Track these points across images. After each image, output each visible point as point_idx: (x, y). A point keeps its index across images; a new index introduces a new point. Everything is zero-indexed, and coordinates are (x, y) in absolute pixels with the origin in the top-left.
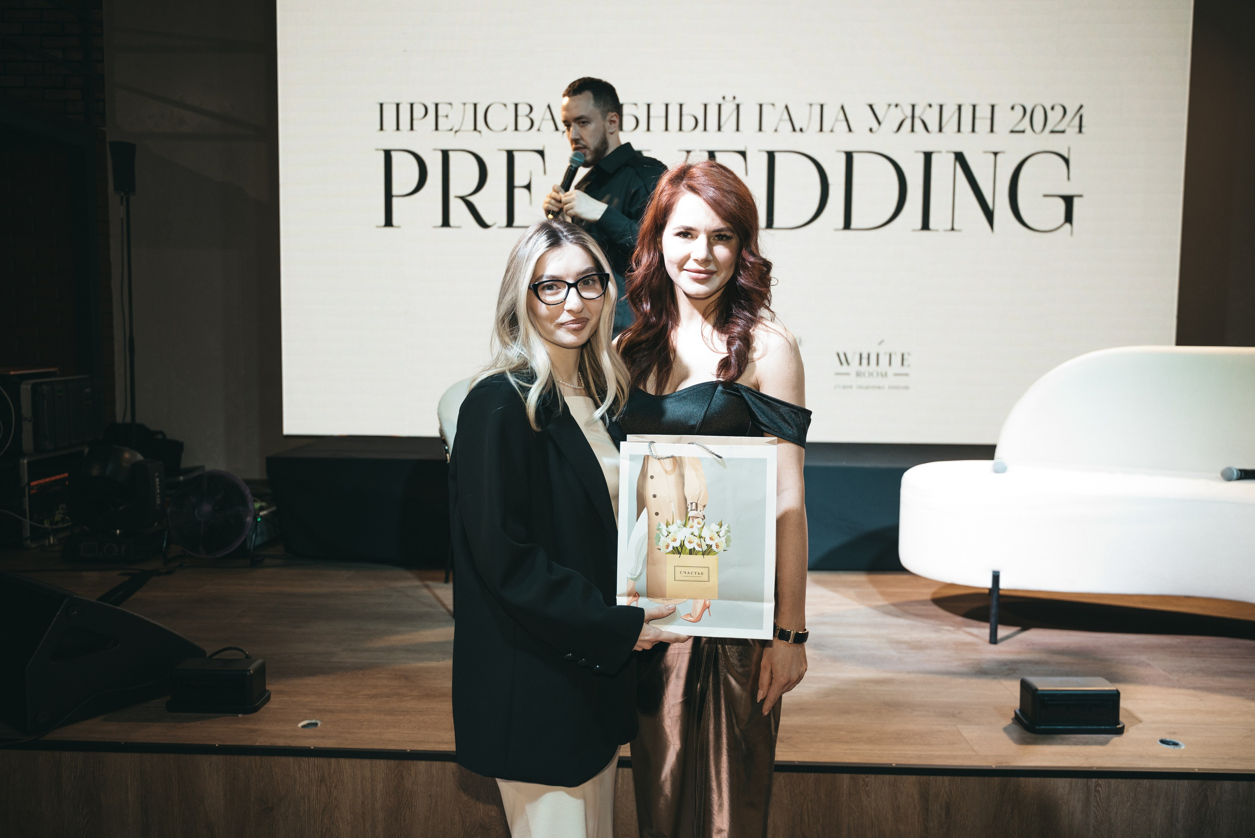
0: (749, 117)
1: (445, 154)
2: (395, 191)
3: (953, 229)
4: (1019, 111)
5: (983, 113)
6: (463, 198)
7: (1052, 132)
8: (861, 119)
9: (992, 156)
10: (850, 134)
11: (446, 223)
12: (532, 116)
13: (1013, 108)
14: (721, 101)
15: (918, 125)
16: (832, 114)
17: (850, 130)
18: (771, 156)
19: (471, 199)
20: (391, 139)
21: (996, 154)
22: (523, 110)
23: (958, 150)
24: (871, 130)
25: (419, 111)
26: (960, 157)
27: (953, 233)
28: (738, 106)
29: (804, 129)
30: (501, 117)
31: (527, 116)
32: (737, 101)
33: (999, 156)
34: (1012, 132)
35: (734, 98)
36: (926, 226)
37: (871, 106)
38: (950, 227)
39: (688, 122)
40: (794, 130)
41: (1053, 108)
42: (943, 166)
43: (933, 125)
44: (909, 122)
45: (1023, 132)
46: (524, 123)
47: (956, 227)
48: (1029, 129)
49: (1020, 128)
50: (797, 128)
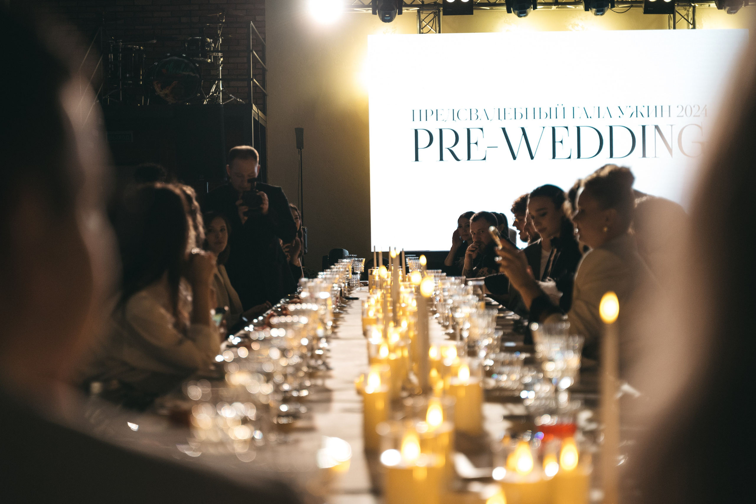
0: (569, 113)
1: (441, 131)
2: (419, 147)
3: (655, 157)
4: (680, 108)
5: (666, 109)
6: (448, 149)
7: (694, 116)
8: (615, 112)
9: (671, 127)
10: (611, 118)
11: (441, 159)
12: (477, 114)
13: (678, 107)
14: (557, 106)
15: (639, 114)
16: (603, 111)
17: (611, 117)
18: (578, 128)
19: (452, 149)
20: (418, 125)
21: (672, 126)
22: (474, 112)
23: (656, 124)
24: (620, 117)
25: (429, 113)
26: (657, 127)
27: (656, 158)
28: (564, 108)
29: (591, 117)
30: (464, 115)
31: (475, 114)
32: (563, 106)
33: (673, 126)
34: (678, 116)
35: (562, 105)
36: (644, 155)
37: (619, 107)
38: (654, 156)
39: (543, 115)
40: (588, 117)
41: (694, 107)
42: (650, 132)
43: (645, 114)
44: (635, 114)
45: (683, 116)
46: (474, 117)
47: (656, 156)
48: (685, 115)
49: (681, 115)
50: (589, 117)
